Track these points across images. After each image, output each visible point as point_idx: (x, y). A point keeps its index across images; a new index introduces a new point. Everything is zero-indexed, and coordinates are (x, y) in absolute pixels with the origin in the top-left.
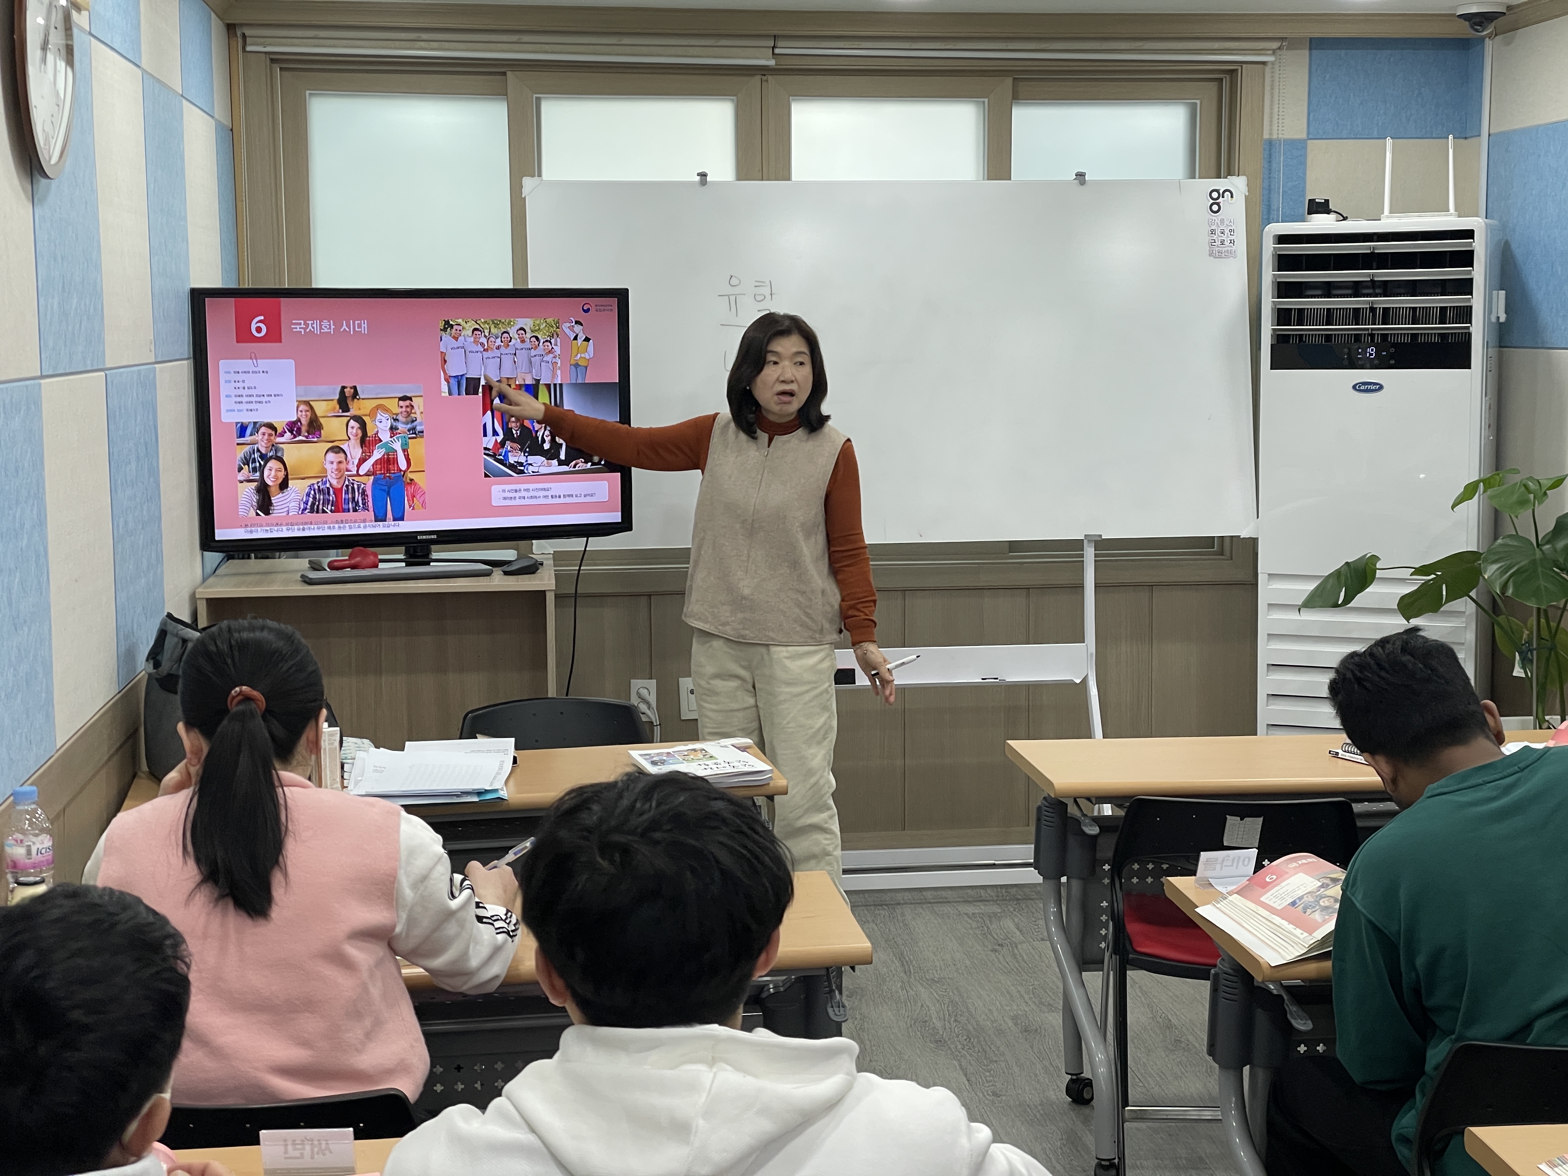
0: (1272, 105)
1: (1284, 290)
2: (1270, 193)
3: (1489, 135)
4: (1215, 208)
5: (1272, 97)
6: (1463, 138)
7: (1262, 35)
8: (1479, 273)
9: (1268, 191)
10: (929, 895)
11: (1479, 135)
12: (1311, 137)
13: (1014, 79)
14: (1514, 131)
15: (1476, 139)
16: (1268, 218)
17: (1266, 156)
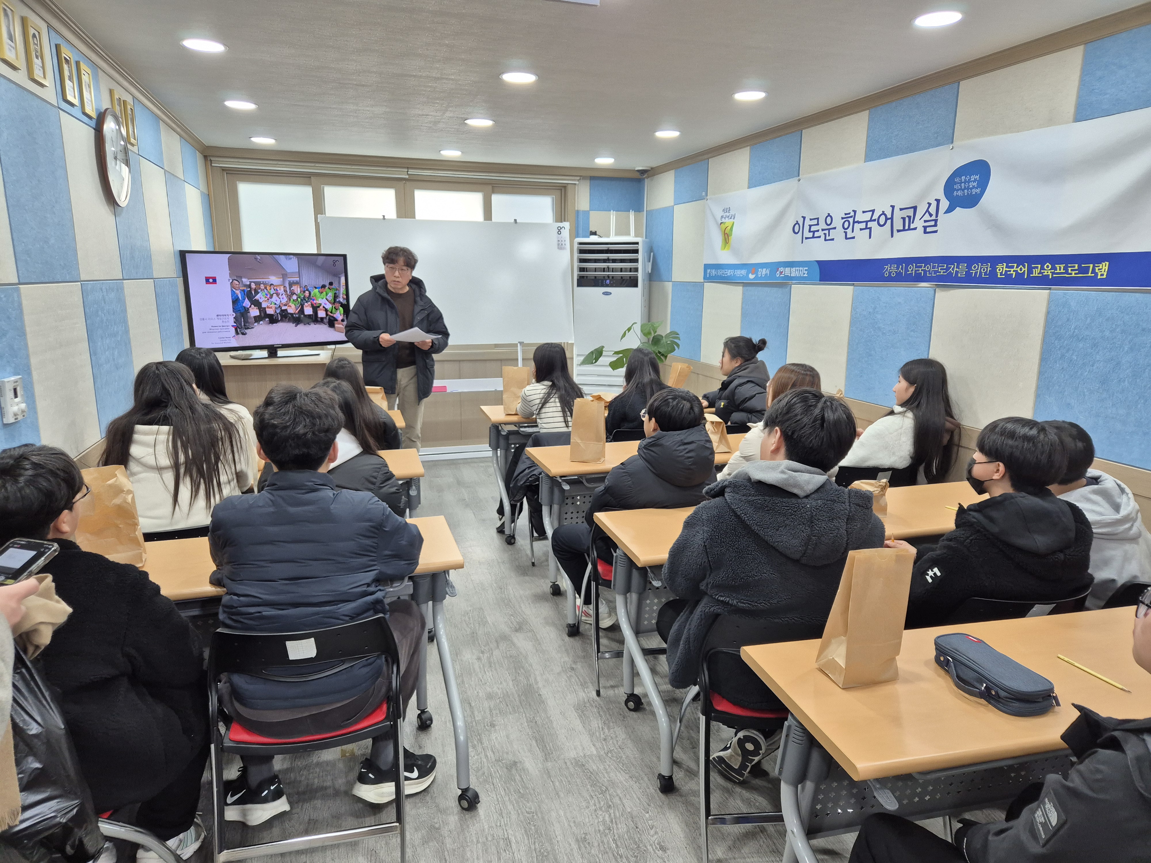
0: (578, 198)
1: (582, 261)
2: (578, 228)
3: (646, 211)
4: (559, 233)
5: (578, 196)
7: (574, 174)
8: (640, 256)
9: (576, 227)
10: (469, 460)
11: (644, 211)
13: (493, 186)
14: (653, 210)
15: (642, 213)
16: (577, 236)
17: (576, 216)
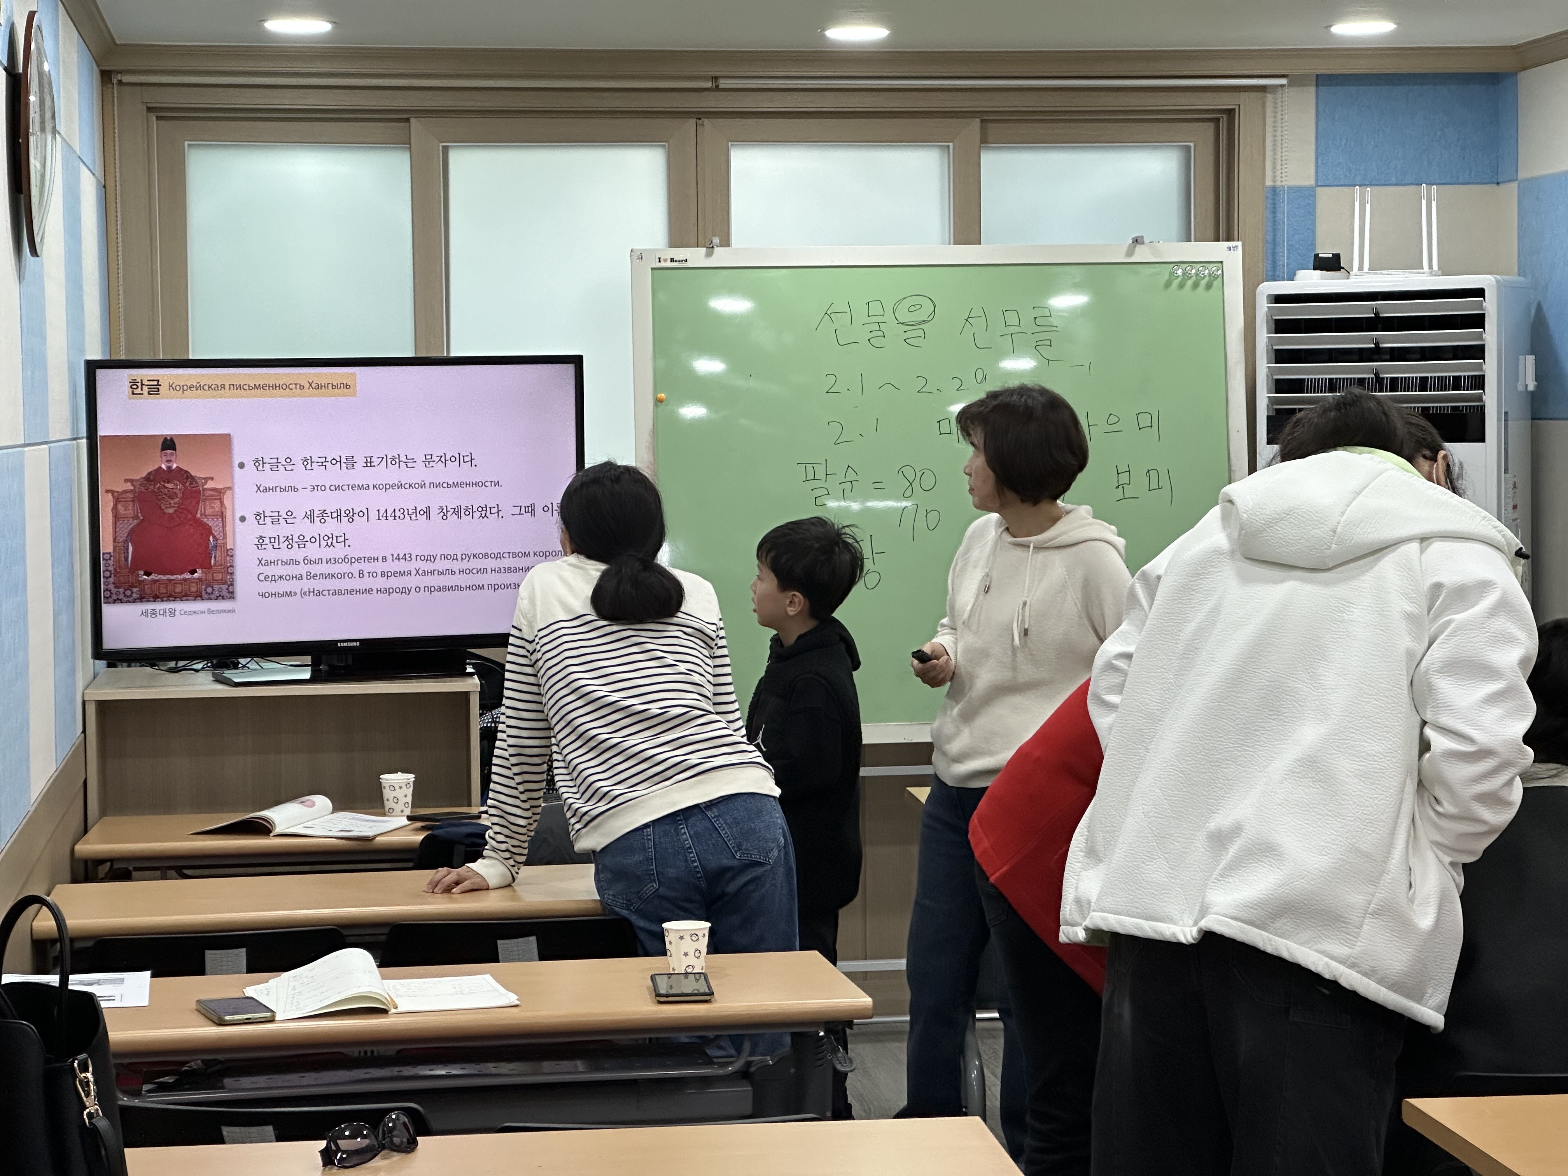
1: (1281, 356)
2: (1274, 249)
5: (1275, 139)
6: (1494, 183)
7: (1261, 72)
8: (1491, 336)
11: (1512, 181)
12: (1319, 184)
13: (982, 121)
14: (1544, 177)
15: (1507, 188)
16: (1273, 275)
17: (1268, 205)
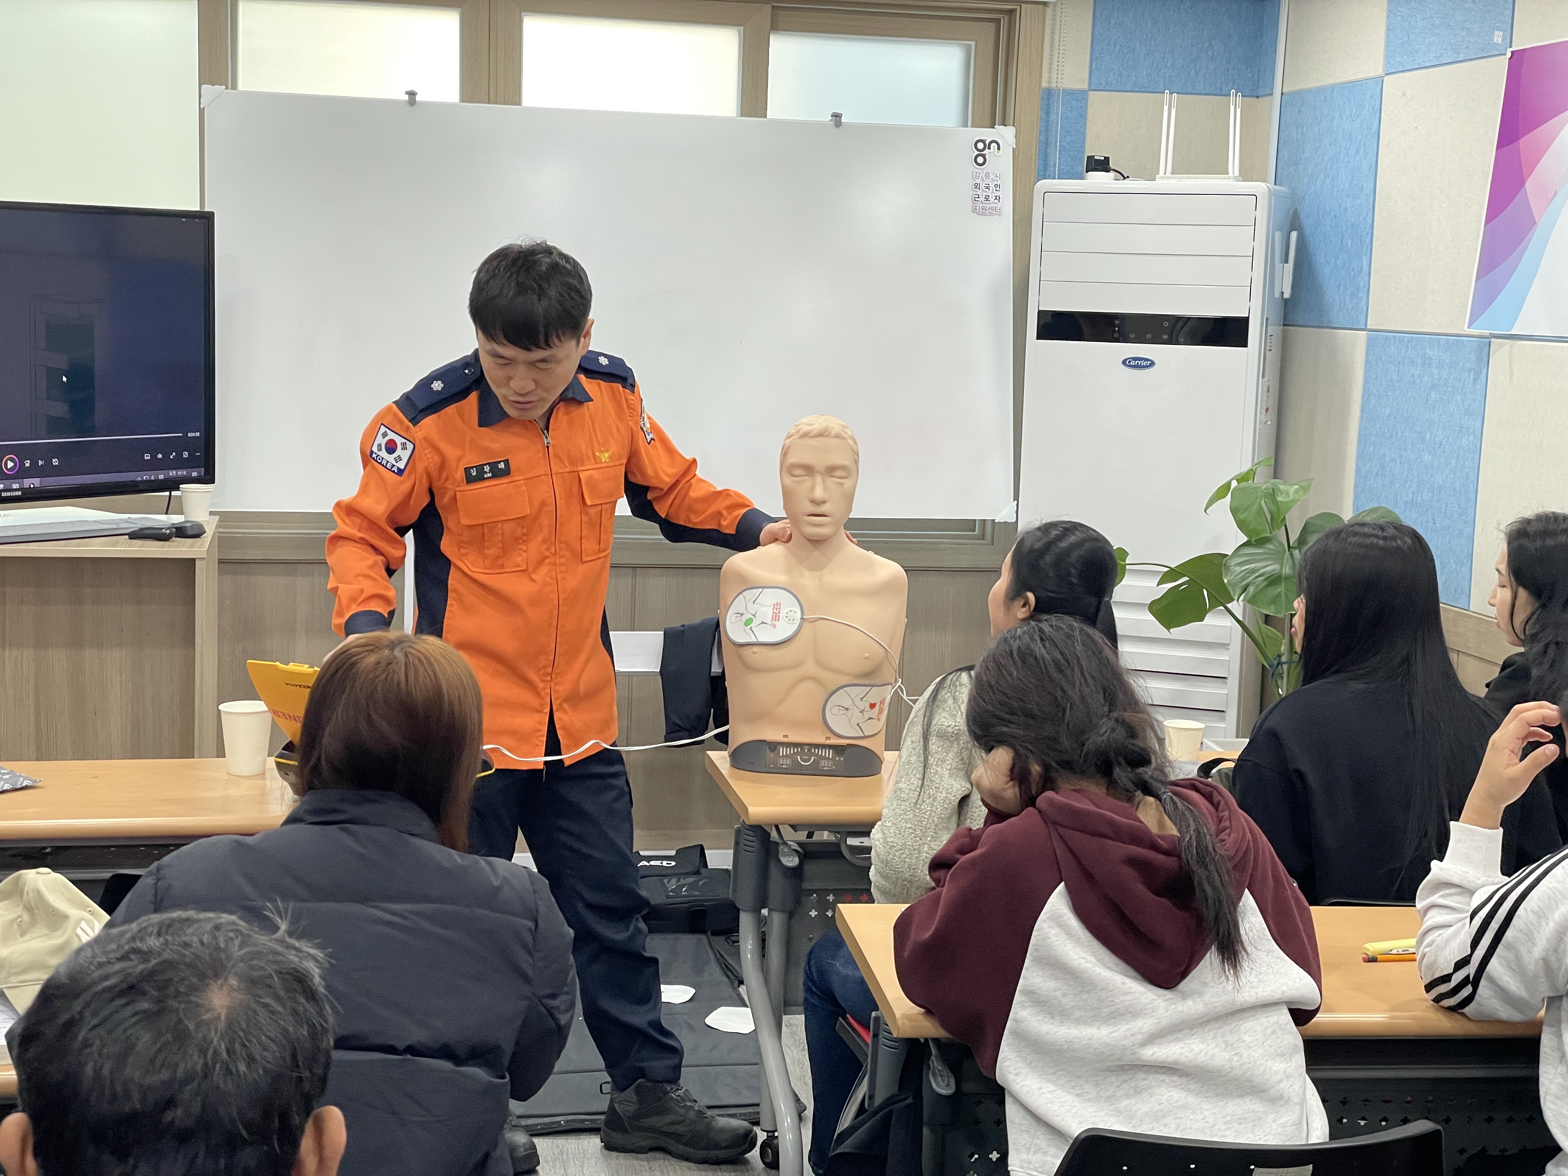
0: (1052, 50)
2: (1047, 147)
3: (1282, 94)
4: (980, 160)
5: (1053, 42)
6: (1253, 96)
8: (1260, 243)
9: (1045, 146)
11: (1271, 94)
12: (1092, 88)
13: (773, 7)
14: (1309, 91)
15: (1268, 98)
16: (1044, 174)
17: (1043, 107)
